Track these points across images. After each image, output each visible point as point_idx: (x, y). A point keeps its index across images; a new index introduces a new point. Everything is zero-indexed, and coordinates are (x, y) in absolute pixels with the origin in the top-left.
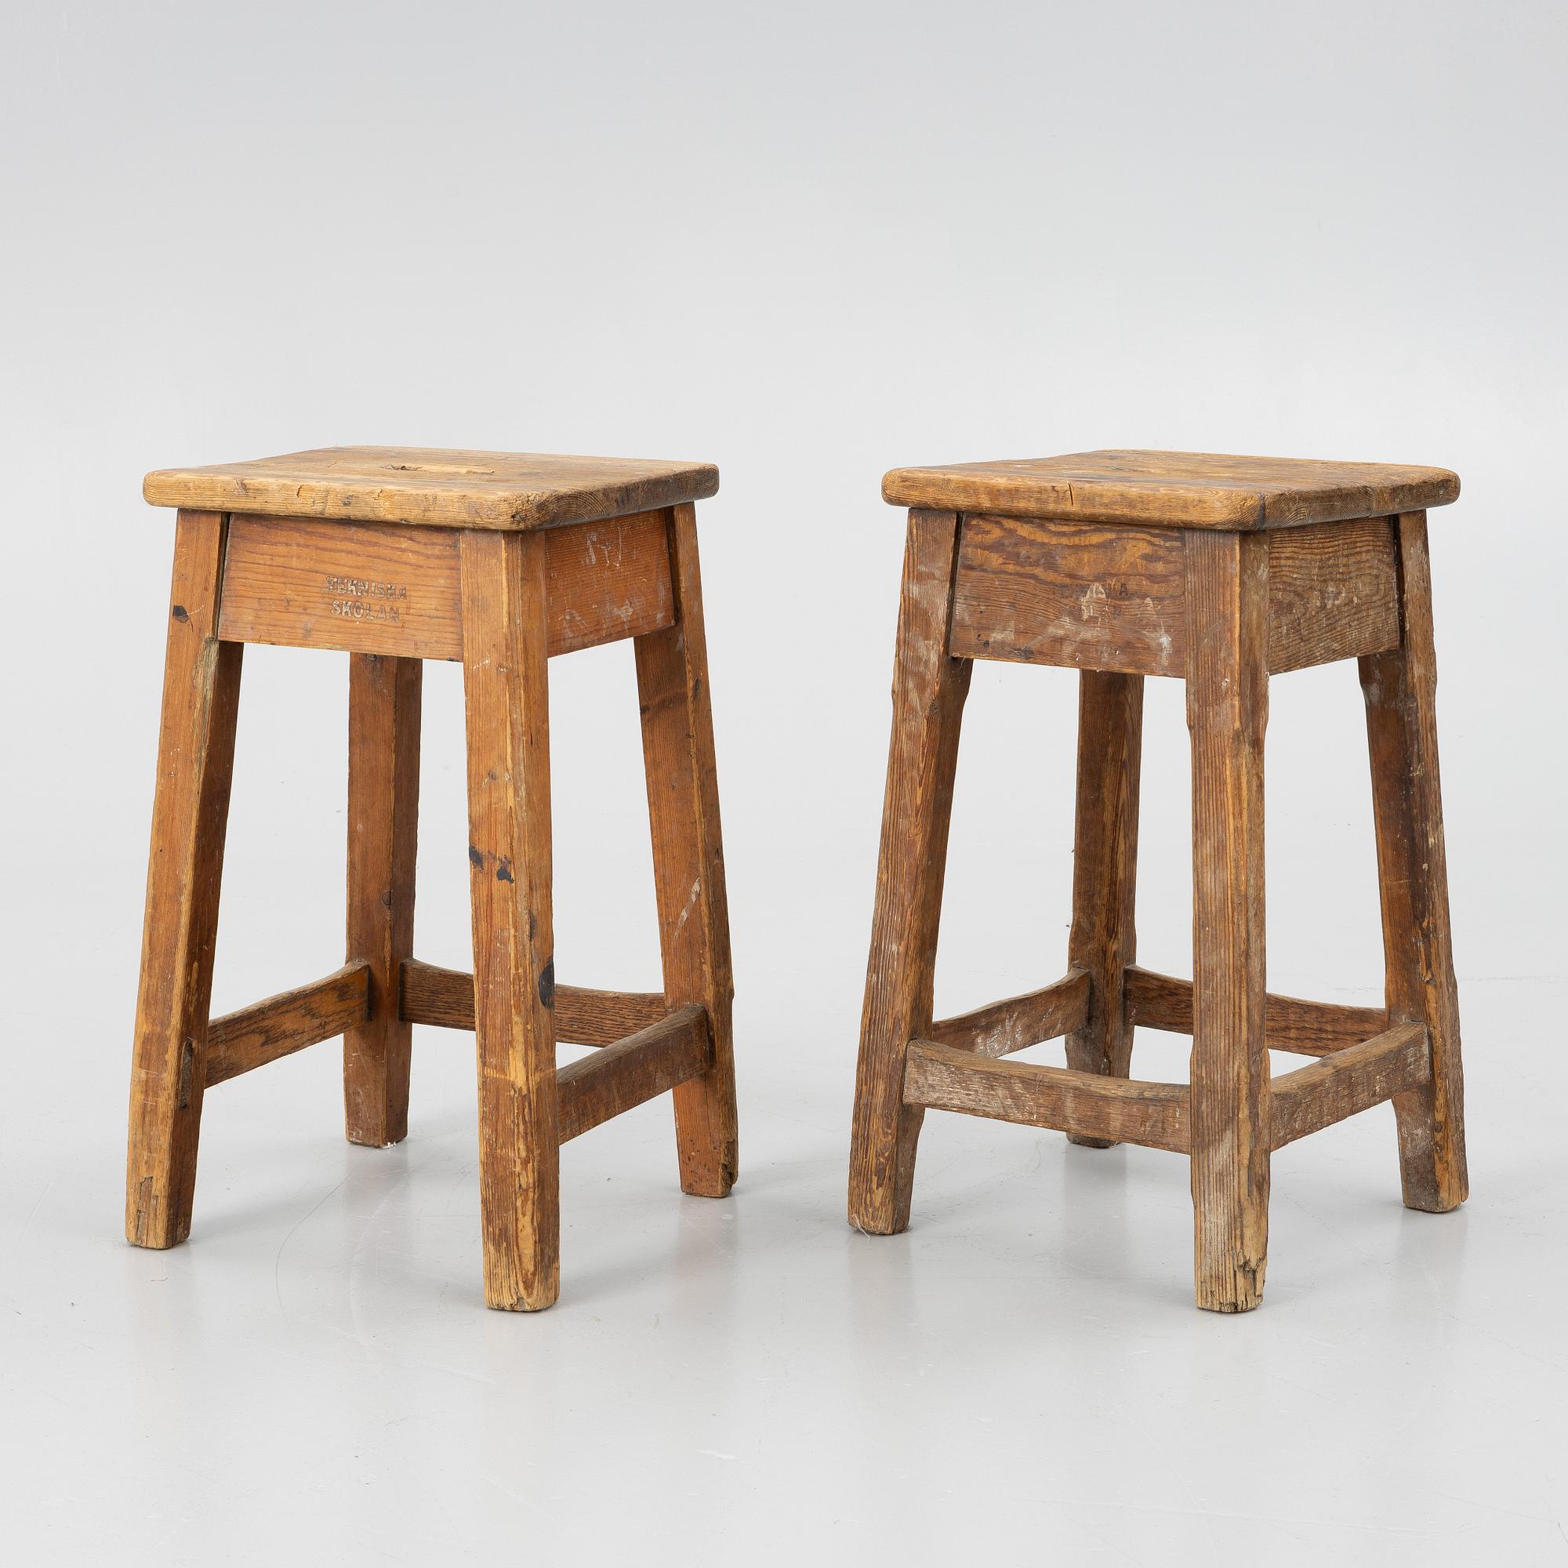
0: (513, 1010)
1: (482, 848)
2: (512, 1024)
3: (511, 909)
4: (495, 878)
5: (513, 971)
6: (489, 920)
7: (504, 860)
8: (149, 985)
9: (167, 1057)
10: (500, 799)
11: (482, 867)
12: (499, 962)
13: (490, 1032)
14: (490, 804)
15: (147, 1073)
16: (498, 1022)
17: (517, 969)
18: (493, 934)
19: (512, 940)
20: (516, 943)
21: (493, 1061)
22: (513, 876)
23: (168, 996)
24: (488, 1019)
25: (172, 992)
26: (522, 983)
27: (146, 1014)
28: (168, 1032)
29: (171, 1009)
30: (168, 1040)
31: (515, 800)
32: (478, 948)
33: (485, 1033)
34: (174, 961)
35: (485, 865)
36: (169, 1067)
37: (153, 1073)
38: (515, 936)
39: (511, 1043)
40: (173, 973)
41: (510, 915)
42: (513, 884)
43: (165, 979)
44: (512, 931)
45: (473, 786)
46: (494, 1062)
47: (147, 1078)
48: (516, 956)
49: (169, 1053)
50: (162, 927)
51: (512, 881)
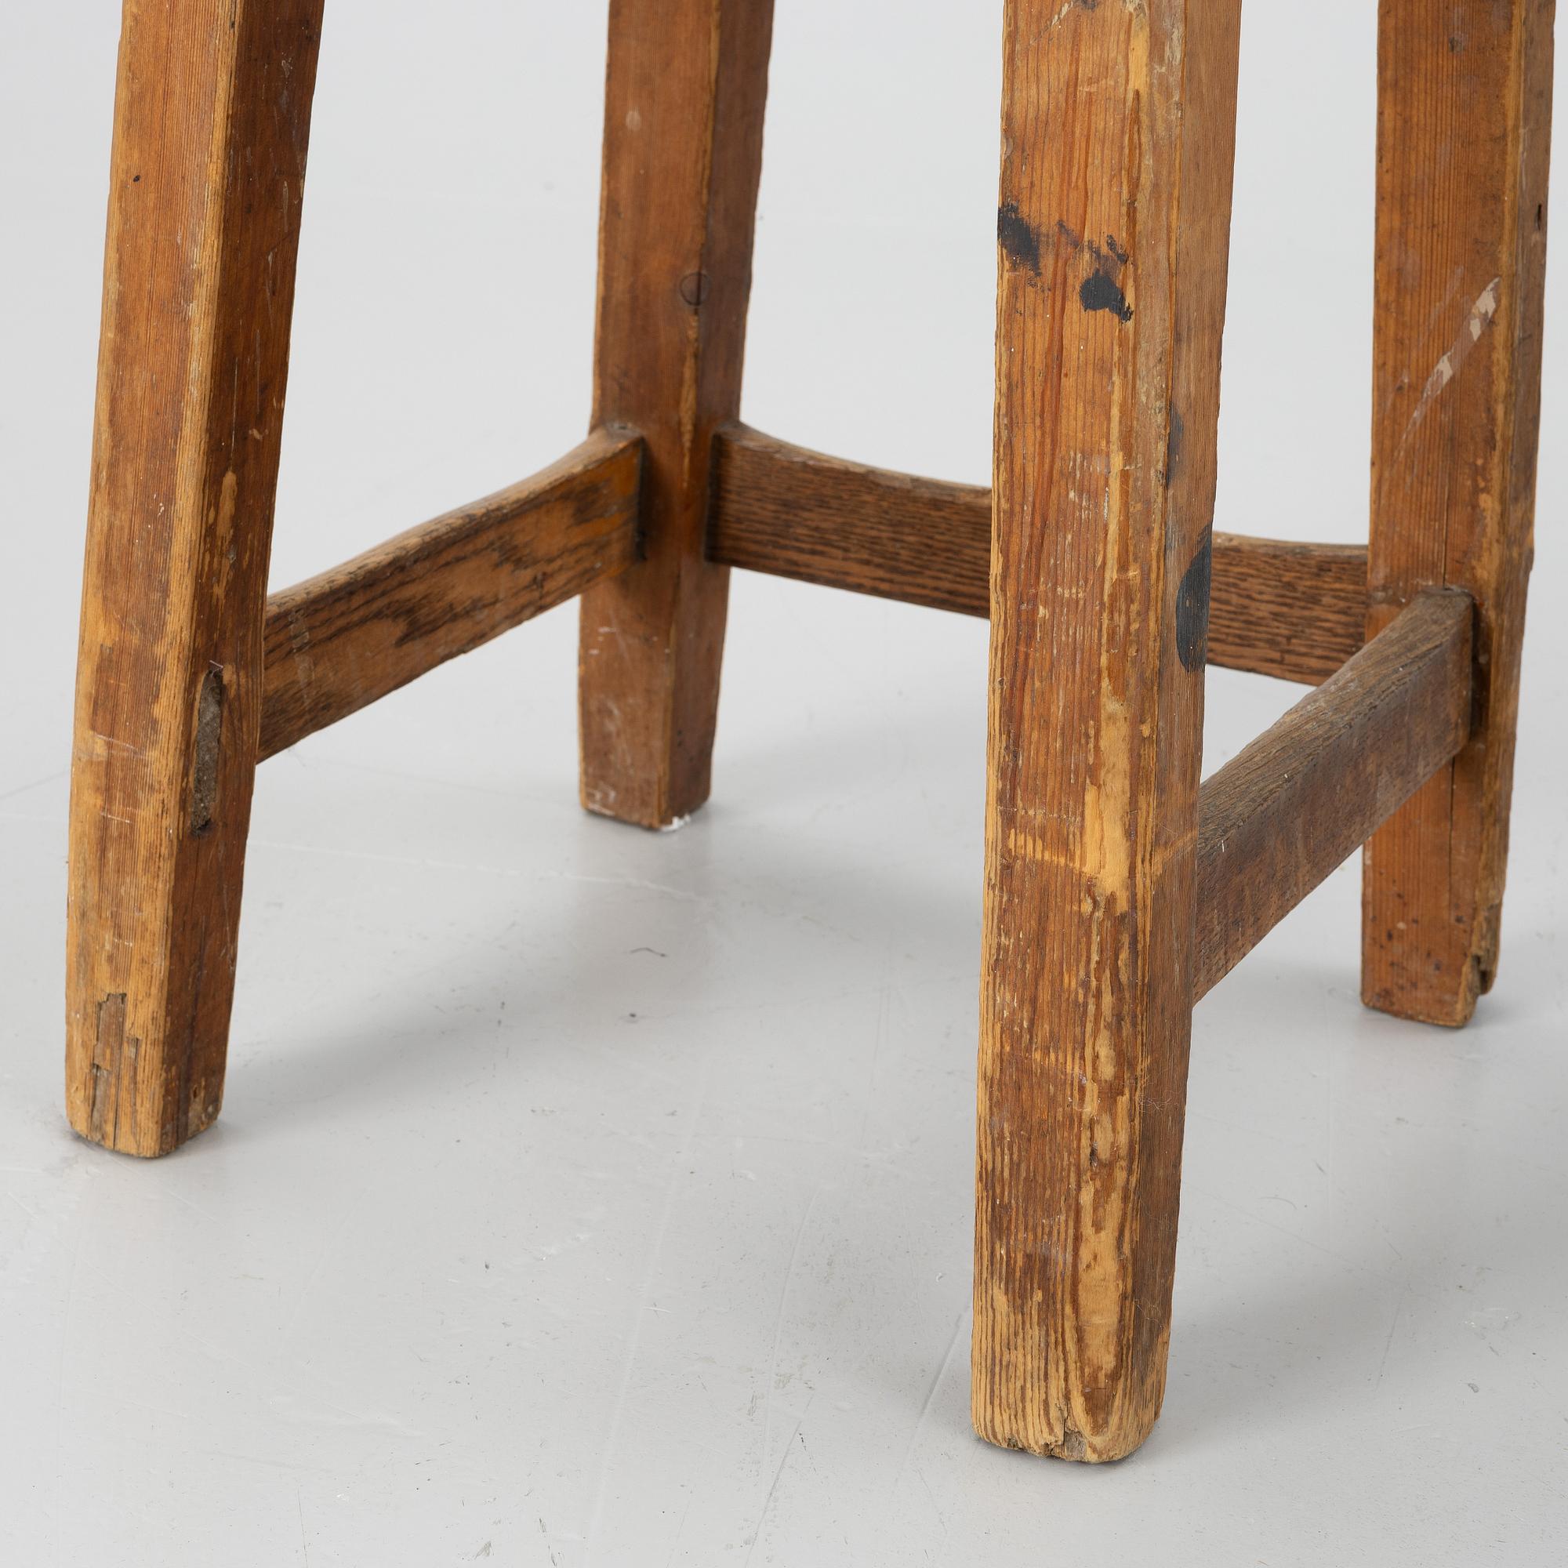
0: (1105, 683)
1: (1040, 213)
2: (1098, 721)
3: (1117, 397)
4: (1074, 304)
5: (1111, 574)
6: (1048, 425)
7: (1105, 250)
8: (111, 527)
9: (158, 711)
10: (1105, 68)
11: (1036, 267)
12: (1072, 545)
13: (1032, 735)
14: (1073, 83)
15: (110, 746)
16: (1058, 711)
17: (1123, 567)
18: (1058, 464)
19: (1115, 485)
20: (1125, 493)
21: (1037, 815)
22: (1130, 299)
23: (160, 559)
24: (1027, 699)
25: (168, 549)
26: (1134, 607)
27: (105, 598)
28: (160, 650)
29: (165, 592)
30: (161, 669)
31: (1151, 70)
32: (1010, 500)
33: (1018, 736)
34: (172, 471)
35: (1048, 262)
36: (163, 737)
37: (124, 746)
38: (1125, 475)
39: (1093, 772)
40: (170, 500)
41: (1115, 412)
42: (1130, 324)
43: (151, 516)
44: (1117, 461)
45: (1022, 25)
46: (1039, 818)
47: (110, 756)
48: (1124, 528)
49: (164, 700)
50: (140, 379)
51: (1124, 314)
